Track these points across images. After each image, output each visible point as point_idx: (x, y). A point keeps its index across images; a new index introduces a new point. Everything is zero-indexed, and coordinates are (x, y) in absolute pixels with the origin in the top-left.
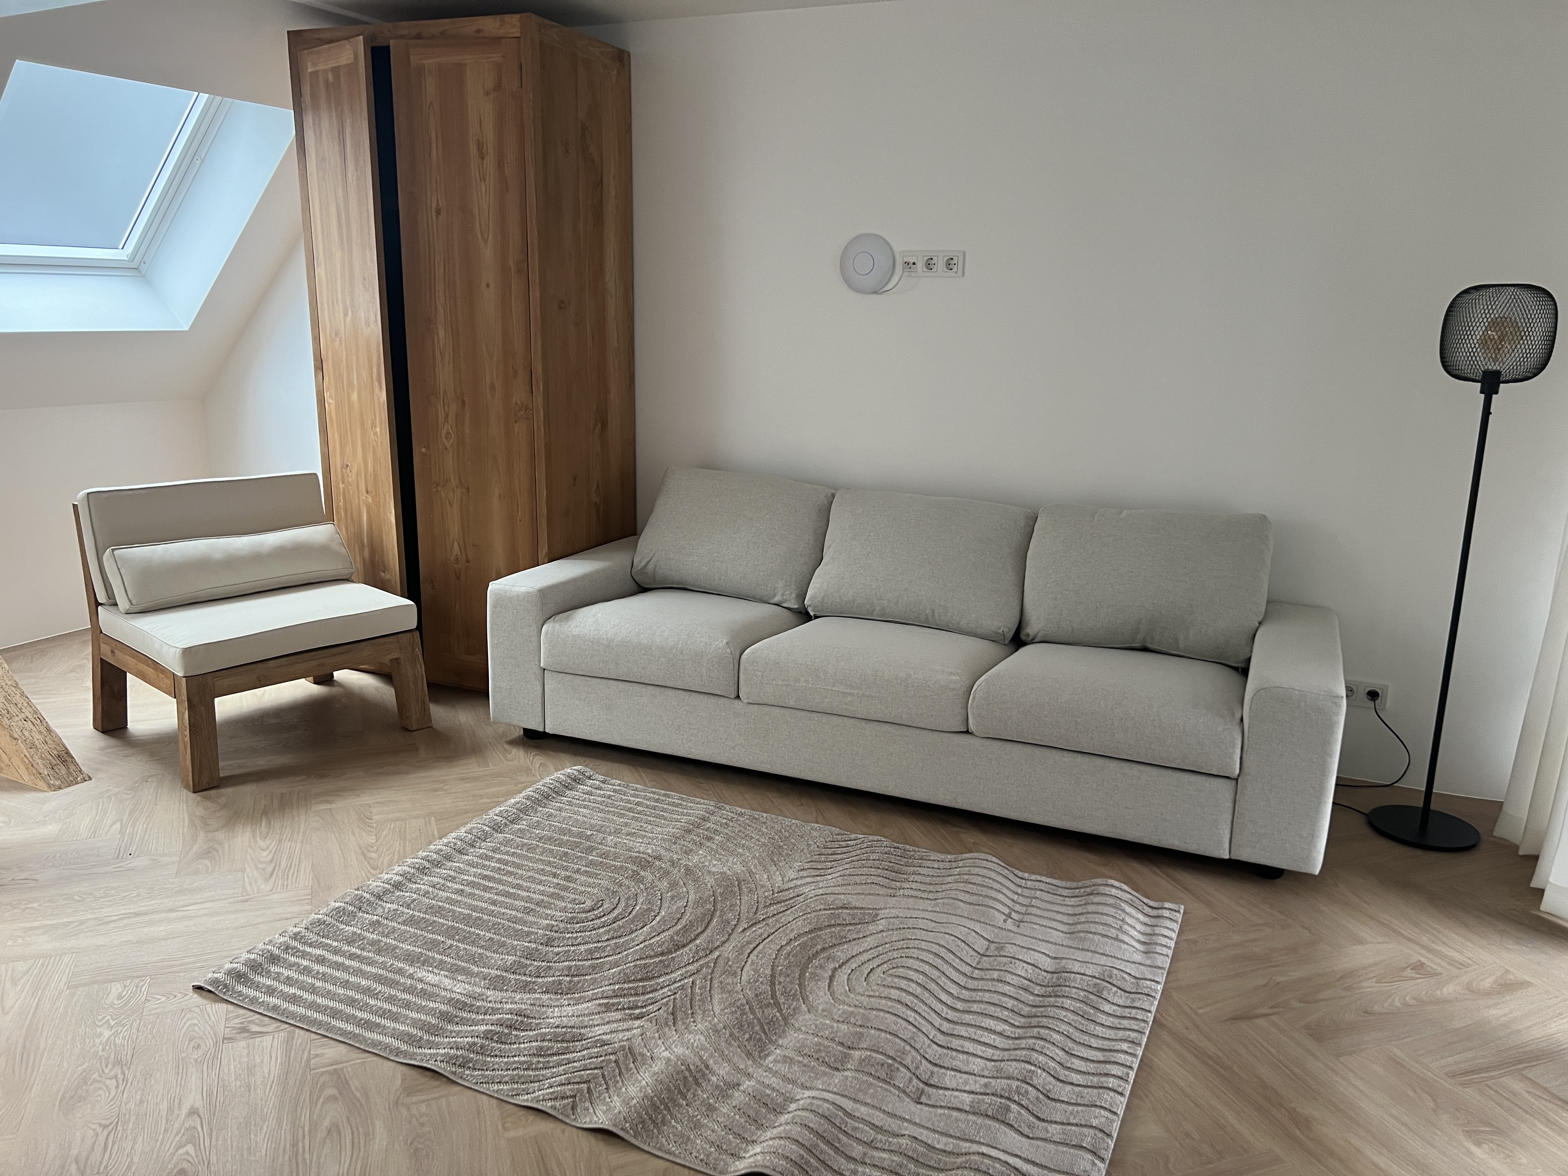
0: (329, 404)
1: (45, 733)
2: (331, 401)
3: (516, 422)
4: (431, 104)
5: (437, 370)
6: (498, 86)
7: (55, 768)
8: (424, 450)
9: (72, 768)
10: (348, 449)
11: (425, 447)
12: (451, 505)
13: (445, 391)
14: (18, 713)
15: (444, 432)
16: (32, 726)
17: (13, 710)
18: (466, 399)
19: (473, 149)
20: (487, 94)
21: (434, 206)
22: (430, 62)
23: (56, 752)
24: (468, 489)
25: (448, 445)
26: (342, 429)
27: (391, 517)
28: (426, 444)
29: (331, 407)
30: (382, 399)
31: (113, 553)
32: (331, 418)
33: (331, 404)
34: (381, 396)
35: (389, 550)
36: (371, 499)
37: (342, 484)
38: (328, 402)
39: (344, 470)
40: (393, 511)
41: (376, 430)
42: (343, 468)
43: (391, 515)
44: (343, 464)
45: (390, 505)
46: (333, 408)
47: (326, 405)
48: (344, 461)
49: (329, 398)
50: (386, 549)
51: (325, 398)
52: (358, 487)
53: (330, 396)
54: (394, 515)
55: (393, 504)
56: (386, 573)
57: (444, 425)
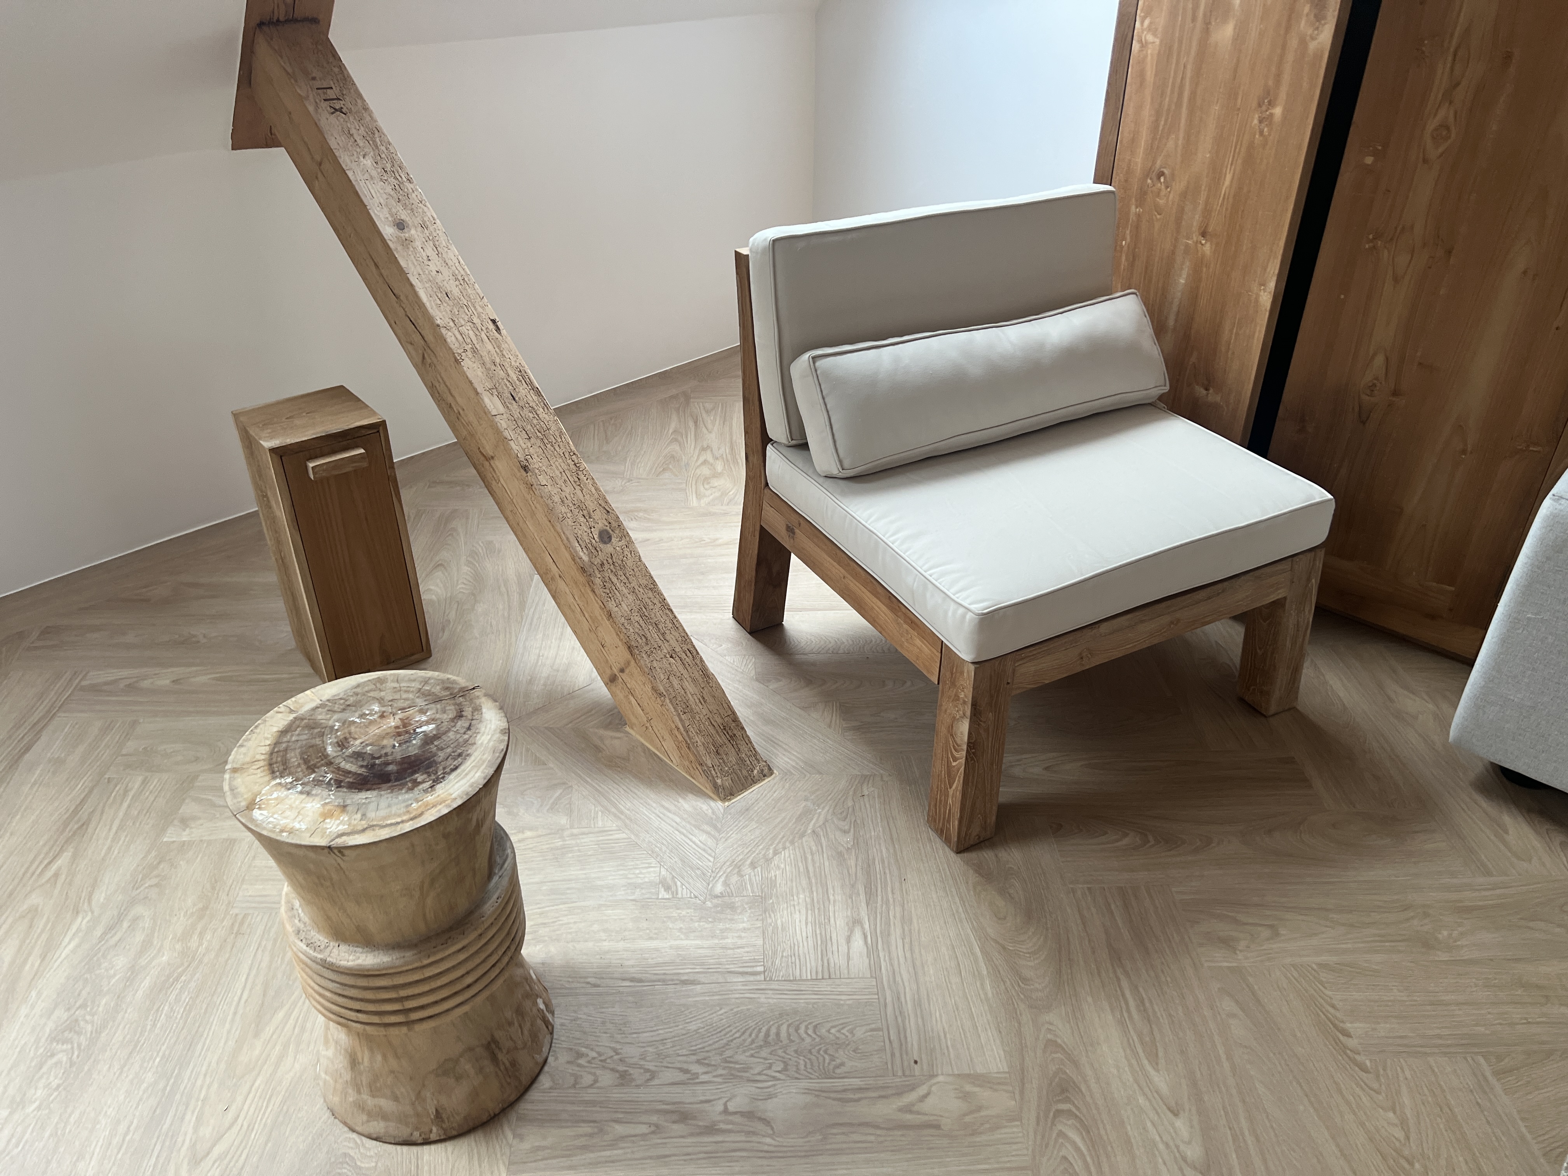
0: (1144, 45)
1: (701, 680)
2: (1150, 38)
7: (721, 751)
9: (744, 748)
10: (1171, 144)
14: (660, 643)
15: (1432, 125)
16: (681, 668)
17: (653, 635)
18: (1517, 51)
23: (719, 720)
24: (1449, 252)
25: (1433, 153)
26: (1167, 99)
27: (1262, 293)
28: (1380, 148)
29: (1147, 52)
30: (1312, 46)
31: (814, 363)
32: (1142, 74)
33: (1150, 46)
34: (1313, 38)
35: (1233, 353)
36: (1214, 247)
37: (1137, 207)
38: (1140, 41)
39: (1149, 181)
40: (1272, 285)
41: (1273, 111)
42: (1148, 176)
43: (1260, 290)
44: (1151, 168)
45: (1265, 270)
46: (1152, 55)
47: (1136, 46)
48: (1154, 163)
49: (1145, 33)
50: (1223, 349)
51: (1135, 31)
52: (1179, 220)
53: (1149, 29)
54: (1270, 293)
55: (1277, 272)
56: (1211, 391)
57: (1439, 106)
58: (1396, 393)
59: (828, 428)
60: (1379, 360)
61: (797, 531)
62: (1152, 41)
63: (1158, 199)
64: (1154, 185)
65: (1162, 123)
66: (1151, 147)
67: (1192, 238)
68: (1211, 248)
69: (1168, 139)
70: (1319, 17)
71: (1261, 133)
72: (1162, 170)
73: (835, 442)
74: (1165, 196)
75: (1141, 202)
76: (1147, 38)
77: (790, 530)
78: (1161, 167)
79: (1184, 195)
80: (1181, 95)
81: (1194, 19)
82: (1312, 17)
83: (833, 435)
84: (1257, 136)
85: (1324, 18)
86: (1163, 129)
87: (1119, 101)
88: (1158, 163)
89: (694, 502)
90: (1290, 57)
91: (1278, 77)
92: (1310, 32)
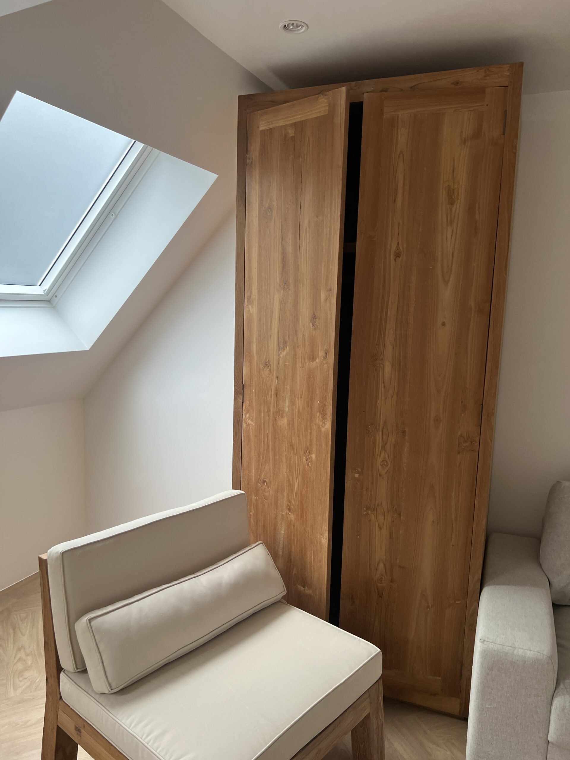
3: (459, 452)
4: (401, 153)
5: (379, 402)
6: (477, 134)
8: (357, 475)
10: (267, 467)
11: (358, 473)
12: (380, 528)
13: (385, 422)
15: (380, 460)
18: (407, 430)
19: (443, 195)
20: (464, 141)
21: (394, 248)
22: (404, 115)
24: (400, 514)
25: (383, 472)
26: (262, 448)
27: (322, 539)
28: (360, 470)
29: (250, 428)
30: (323, 430)
31: (90, 623)
32: (249, 437)
33: (251, 425)
34: (323, 427)
35: (314, 568)
36: (295, 516)
37: (255, 497)
38: (246, 423)
39: (259, 484)
40: (326, 535)
41: (311, 456)
42: (258, 482)
43: (321, 537)
44: (259, 478)
45: (322, 528)
46: (252, 429)
47: (244, 425)
48: (260, 475)
49: (248, 420)
50: (309, 566)
51: (243, 419)
52: (276, 502)
53: (249, 418)
54: (326, 539)
55: (327, 529)
56: (306, 588)
57: (381, 453)
58: (392, 581)
59: (101, 664)
60: (381, 566)
61: (82, 731)
62: (251, 423)
63: (265, 493)
64: (262, 486)
65: (261, 458)
66: (258, 469)
67: (284, 512)
68: (294, 516)
69: (265, 465)
70: (324, 417)
71: (308, 465)
72: (265, 479)
73: (105, 672)
74: (268, 491)
75: (257, 494)
76: (249, 422)
77: (78, 730)
78: (264, 478)
79: (277, 491)
80: (268, 446)
81: (269, 415)
82: (320, 417)
83: (104, 668)
84: (306, 466)
85: (326, 419)
86: (262, 461)
87: (240, 447)
88: (262, 477)
89: (12, 694)
90: (314, 433)
91: (311, 441)
92: (321, 424)
